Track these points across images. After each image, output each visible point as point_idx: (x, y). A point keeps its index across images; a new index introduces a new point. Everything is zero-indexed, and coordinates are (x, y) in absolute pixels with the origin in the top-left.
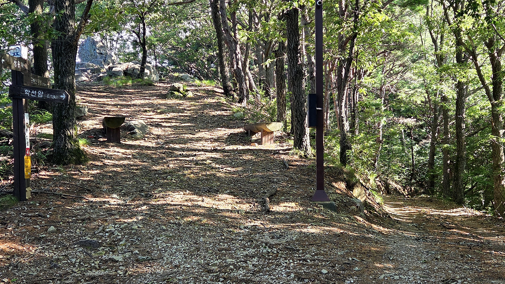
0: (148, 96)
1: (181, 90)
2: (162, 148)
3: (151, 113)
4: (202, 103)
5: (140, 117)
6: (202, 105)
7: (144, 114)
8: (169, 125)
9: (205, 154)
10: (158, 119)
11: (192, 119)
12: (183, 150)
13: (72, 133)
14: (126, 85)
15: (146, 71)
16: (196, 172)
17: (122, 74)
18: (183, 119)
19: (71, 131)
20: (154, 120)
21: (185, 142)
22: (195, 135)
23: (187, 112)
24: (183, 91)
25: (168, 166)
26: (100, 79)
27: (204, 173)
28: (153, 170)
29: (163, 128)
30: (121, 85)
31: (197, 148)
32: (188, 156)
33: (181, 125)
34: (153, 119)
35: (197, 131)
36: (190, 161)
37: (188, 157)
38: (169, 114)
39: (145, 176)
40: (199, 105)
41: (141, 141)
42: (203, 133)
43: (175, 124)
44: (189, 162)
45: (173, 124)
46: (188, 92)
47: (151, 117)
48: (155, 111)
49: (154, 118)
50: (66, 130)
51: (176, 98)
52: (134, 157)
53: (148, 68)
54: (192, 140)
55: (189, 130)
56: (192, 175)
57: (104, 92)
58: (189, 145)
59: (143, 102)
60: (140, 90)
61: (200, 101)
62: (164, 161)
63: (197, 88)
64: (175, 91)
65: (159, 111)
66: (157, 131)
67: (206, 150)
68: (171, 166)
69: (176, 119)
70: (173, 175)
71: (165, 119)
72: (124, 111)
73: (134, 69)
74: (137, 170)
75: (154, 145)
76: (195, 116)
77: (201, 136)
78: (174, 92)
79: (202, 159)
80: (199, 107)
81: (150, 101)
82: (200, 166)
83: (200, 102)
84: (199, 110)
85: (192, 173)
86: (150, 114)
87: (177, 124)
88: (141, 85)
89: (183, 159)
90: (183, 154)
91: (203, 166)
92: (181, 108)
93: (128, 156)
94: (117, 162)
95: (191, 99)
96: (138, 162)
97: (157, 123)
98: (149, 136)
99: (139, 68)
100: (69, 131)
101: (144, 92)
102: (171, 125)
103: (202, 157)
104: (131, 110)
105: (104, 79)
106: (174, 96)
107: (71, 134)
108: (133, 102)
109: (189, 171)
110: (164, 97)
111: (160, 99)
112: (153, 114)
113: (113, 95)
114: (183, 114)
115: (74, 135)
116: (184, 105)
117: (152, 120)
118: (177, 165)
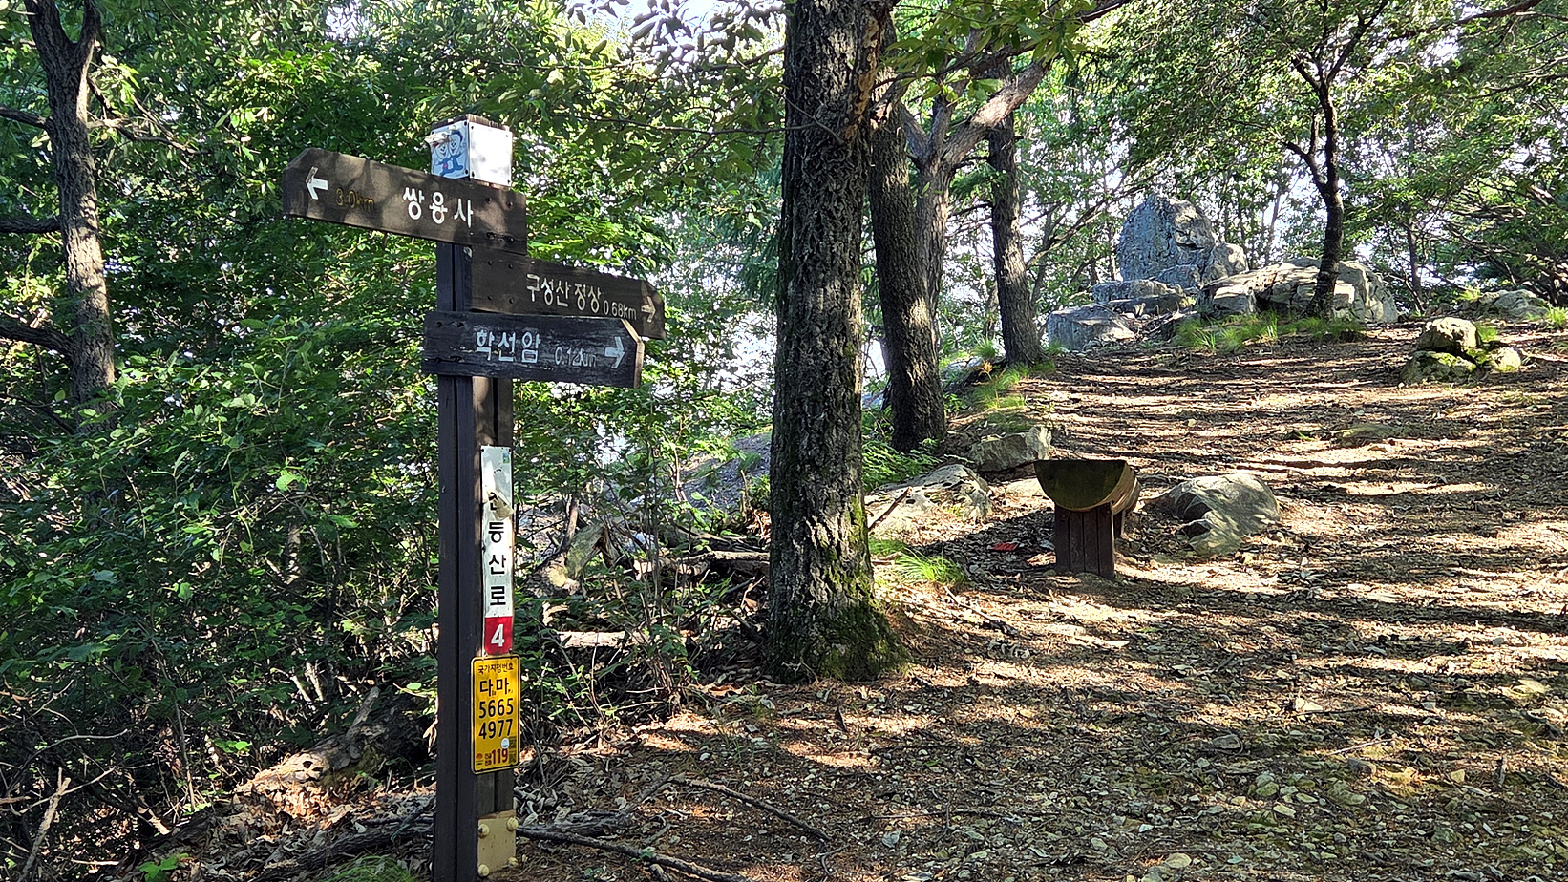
0: (1328, 380)
1: (1469, 342)
2: (1305, 601)
3: (1317, 443)
4: (1557, 394)
5: (1265, 458)
6: (1561, 399)
7: (1285, 447)
8: (1382, 489)
9: (1524, 643)
10: (1339, 465)
11: (1492, 465)
12: (1403, 612)
13: (836, 536)
14: (1256, 345)
15: (1342, 288)
16: (1436, 756)
17: (1251, 307)
18: (1452, 465)
19: (833, 525)
20: (1319, 471)
21: (1432, 569)
22: (1494, 535)
23: (1479, 433)
24: (1478, 346)
25: (1289, 707)
26: (1169, 331)
27: (1486, 761)
28: (1196, 729)
29: (1346, 507)
30: (1233, 343)
31: (1489, 603)
32: (1417, 650)
33: (1433, 491)
34: (1316, 469)
35: (1509, 516)
36: (1420, 682)
37: (1419, 658)
38: (1392, 443)
39: (1143, 762)
40: (1542, 402)
41: (1215, 566)
42: (1542, 527)
43: (1410, 486)
44: (1416, 689)
45: (1399, 488)
46: (1501, 350)
47: (1310, 458)
48: (1333, 432)
49: (1320, 464)
50: (813, 524)
51: (1445, 379)
52: (1137, 648)
53: (1352, 277)
54: (1473, 560)
55: (1473, 514)
56: (1408, 773)
57: (1164, 374)
58: (1448, 590)
59: (1296, 400)
60: (1303, 359)
61: (1551, 385)
62: (1281, 673)
63: (1545, 335)
64: (1439, 350)
65: (1347, 433)
66: (1310, 520)
67: (1534, 614)
68: (1304, 705)
69: (1423, 465)
70: (1291, 769)
71: (1369, 464)
72: (1206, 438)
73: (1296, 285)
74: (1118, 720)
75: (1268, 587)
76: (1517, 450)
77: (1524, 544)
78: (1437, 355)
79: (1494, 670)
80: (1540, 410)
81: (1329, 397)
82: (1473, 717)
83: (1552, 390)
84: (1542, 420)
85: (1409, 758)
86: (1308, 446)
87: (1421, 487)
88: (1313, 341)
89: (1388, 664)
90: (1395, 637)
91: (1492, 713)
92: (1453, 416)
93: (1111, 644)
94: (1034, 676)
95: (1510, 379)
96: (1141, 677)
97: (1326, 483)
98: (1270, 542)
99: (1315, 280)
100: (825, 525)
101: (1320, 364)
102: (1390, 492)
103: (1497, 657)
104: (1236, 434)
105: (1182, 329)
106: (1434, 370)
107: (831, 538)
108: (1258, 404)
109: (1400, 744)
110: (1392, 377)
111: (1374, 385)
112: (1322, 444)
113: (1194, 382)
114: (1456, 444)
115: (845, 545)
116: (1472, 405)
117: (1309, 472)
118: (1336, 704)
